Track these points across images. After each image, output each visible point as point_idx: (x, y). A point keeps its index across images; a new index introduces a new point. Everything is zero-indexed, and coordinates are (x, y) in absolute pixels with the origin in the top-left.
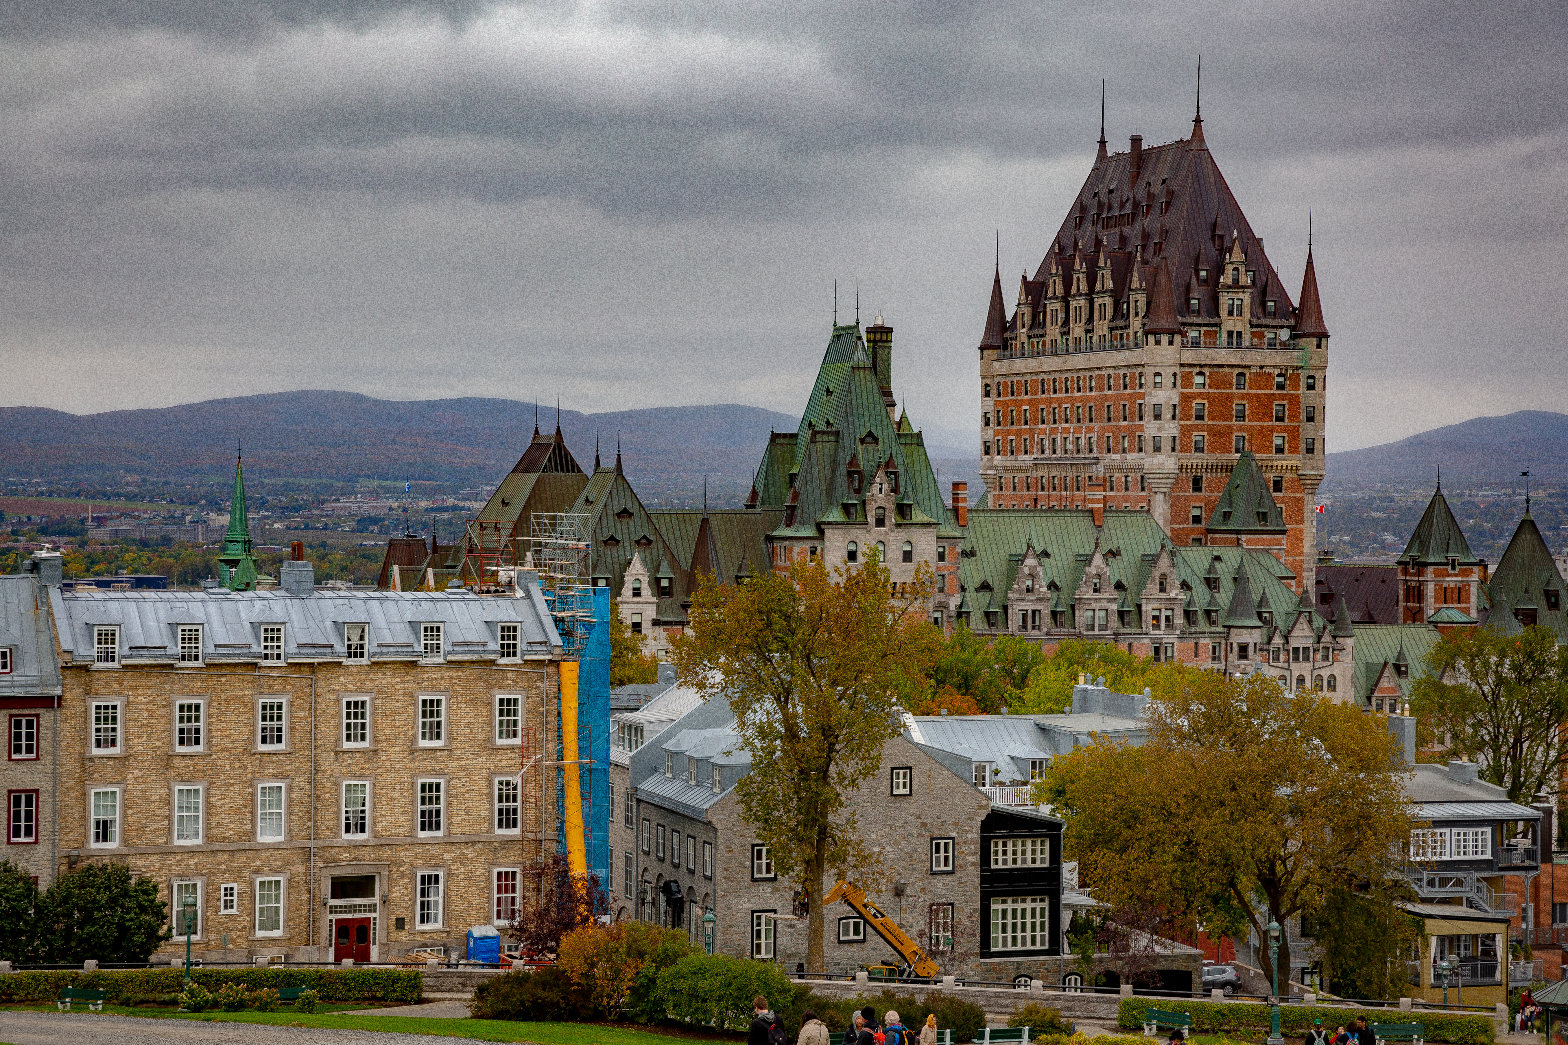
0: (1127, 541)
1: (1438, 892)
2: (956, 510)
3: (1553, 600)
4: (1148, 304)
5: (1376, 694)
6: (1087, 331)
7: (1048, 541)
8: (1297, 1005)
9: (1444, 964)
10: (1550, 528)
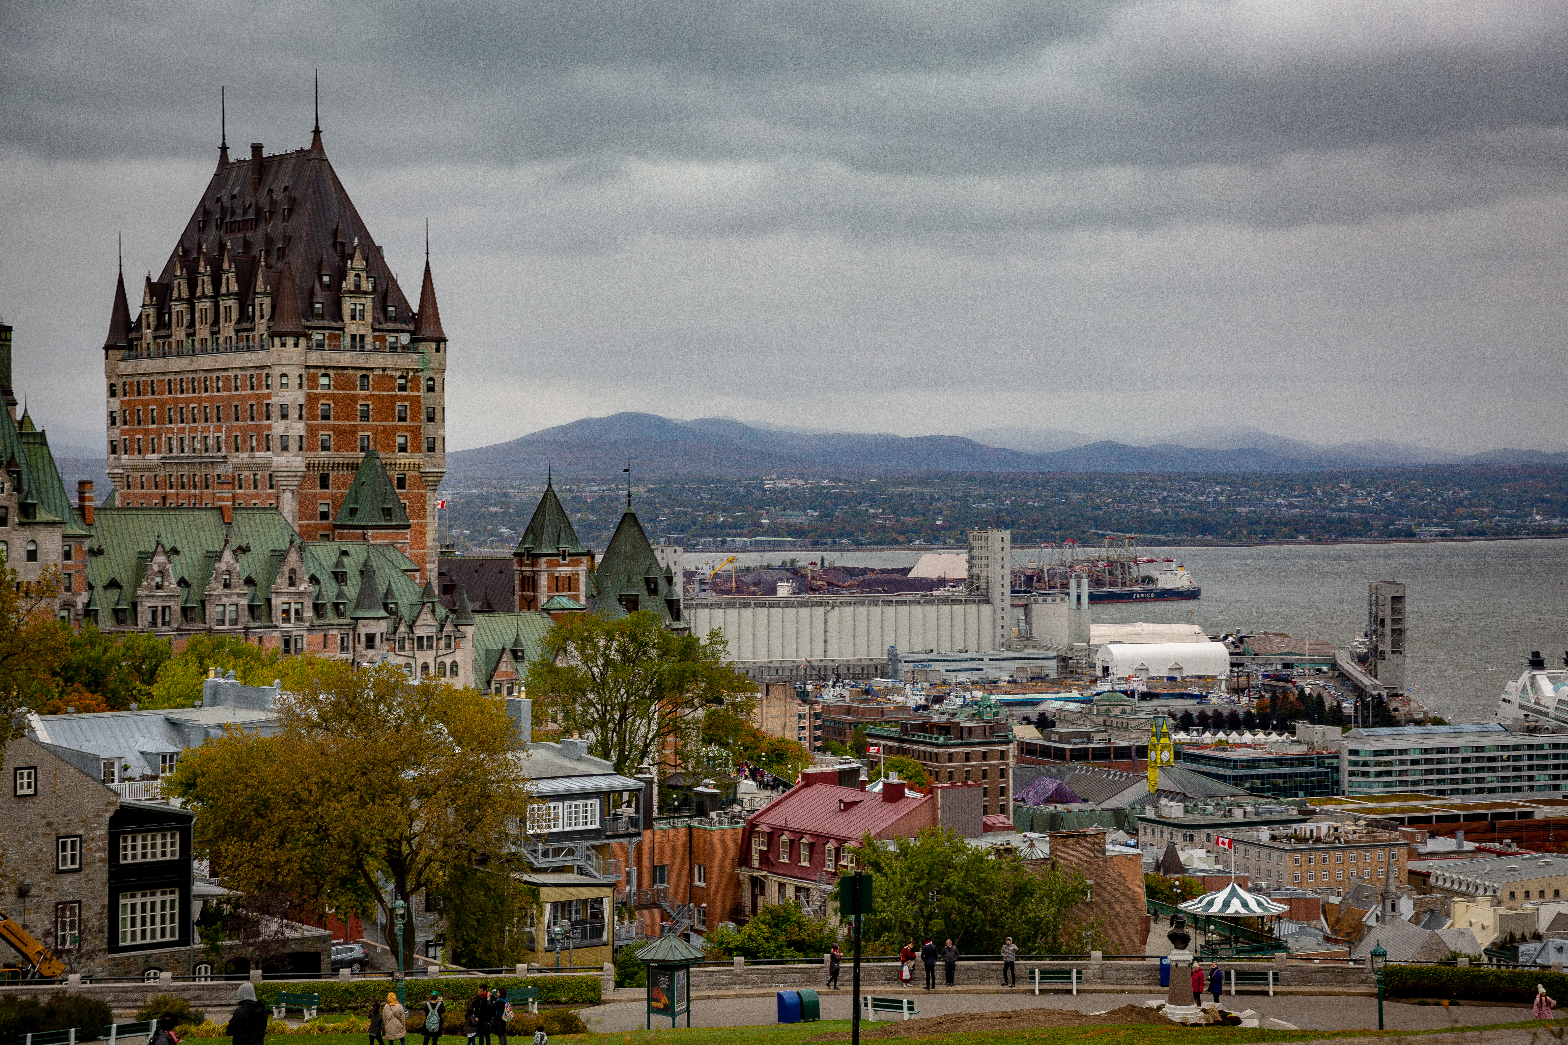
0: (257, 538)
1: (552, 862)
2: (82, 509)
3: (652, 586)
4: (273, 307)
5: (495, 678)
6: (213, 333)
7: (177, 538)
8: (421, 978)
9: (557, 929)
10: (649, 521)
